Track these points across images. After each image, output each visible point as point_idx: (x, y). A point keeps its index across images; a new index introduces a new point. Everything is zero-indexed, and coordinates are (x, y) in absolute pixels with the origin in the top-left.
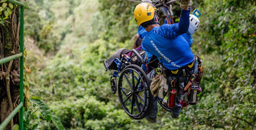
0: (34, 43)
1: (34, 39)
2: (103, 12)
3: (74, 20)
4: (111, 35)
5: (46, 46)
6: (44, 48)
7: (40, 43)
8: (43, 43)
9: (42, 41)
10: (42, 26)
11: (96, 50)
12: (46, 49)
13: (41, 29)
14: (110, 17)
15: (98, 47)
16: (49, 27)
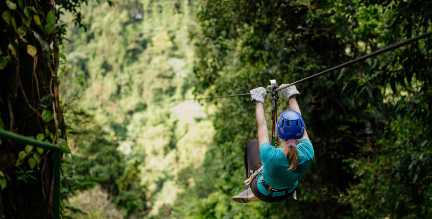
0: (108, 198)
1: (109, 192)
2: (222, 147)
3: (177, 159)
4: (236, 185)
5: (128, 203)
6: (125, 206)
7: (118, 198)
8: (124, 198)
9: (122, 195)
10: (124, 169)
11: (211, 211)
12: (129, 209)
13: (120, 174)
14: (233, 154)
15: (214, 205)
16: (134, 172)
